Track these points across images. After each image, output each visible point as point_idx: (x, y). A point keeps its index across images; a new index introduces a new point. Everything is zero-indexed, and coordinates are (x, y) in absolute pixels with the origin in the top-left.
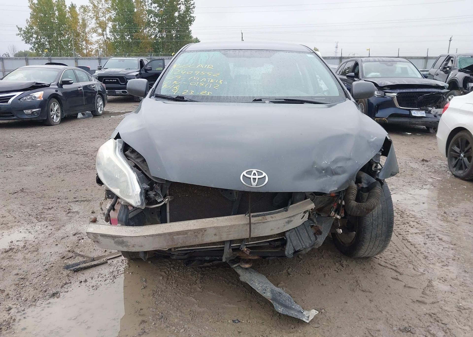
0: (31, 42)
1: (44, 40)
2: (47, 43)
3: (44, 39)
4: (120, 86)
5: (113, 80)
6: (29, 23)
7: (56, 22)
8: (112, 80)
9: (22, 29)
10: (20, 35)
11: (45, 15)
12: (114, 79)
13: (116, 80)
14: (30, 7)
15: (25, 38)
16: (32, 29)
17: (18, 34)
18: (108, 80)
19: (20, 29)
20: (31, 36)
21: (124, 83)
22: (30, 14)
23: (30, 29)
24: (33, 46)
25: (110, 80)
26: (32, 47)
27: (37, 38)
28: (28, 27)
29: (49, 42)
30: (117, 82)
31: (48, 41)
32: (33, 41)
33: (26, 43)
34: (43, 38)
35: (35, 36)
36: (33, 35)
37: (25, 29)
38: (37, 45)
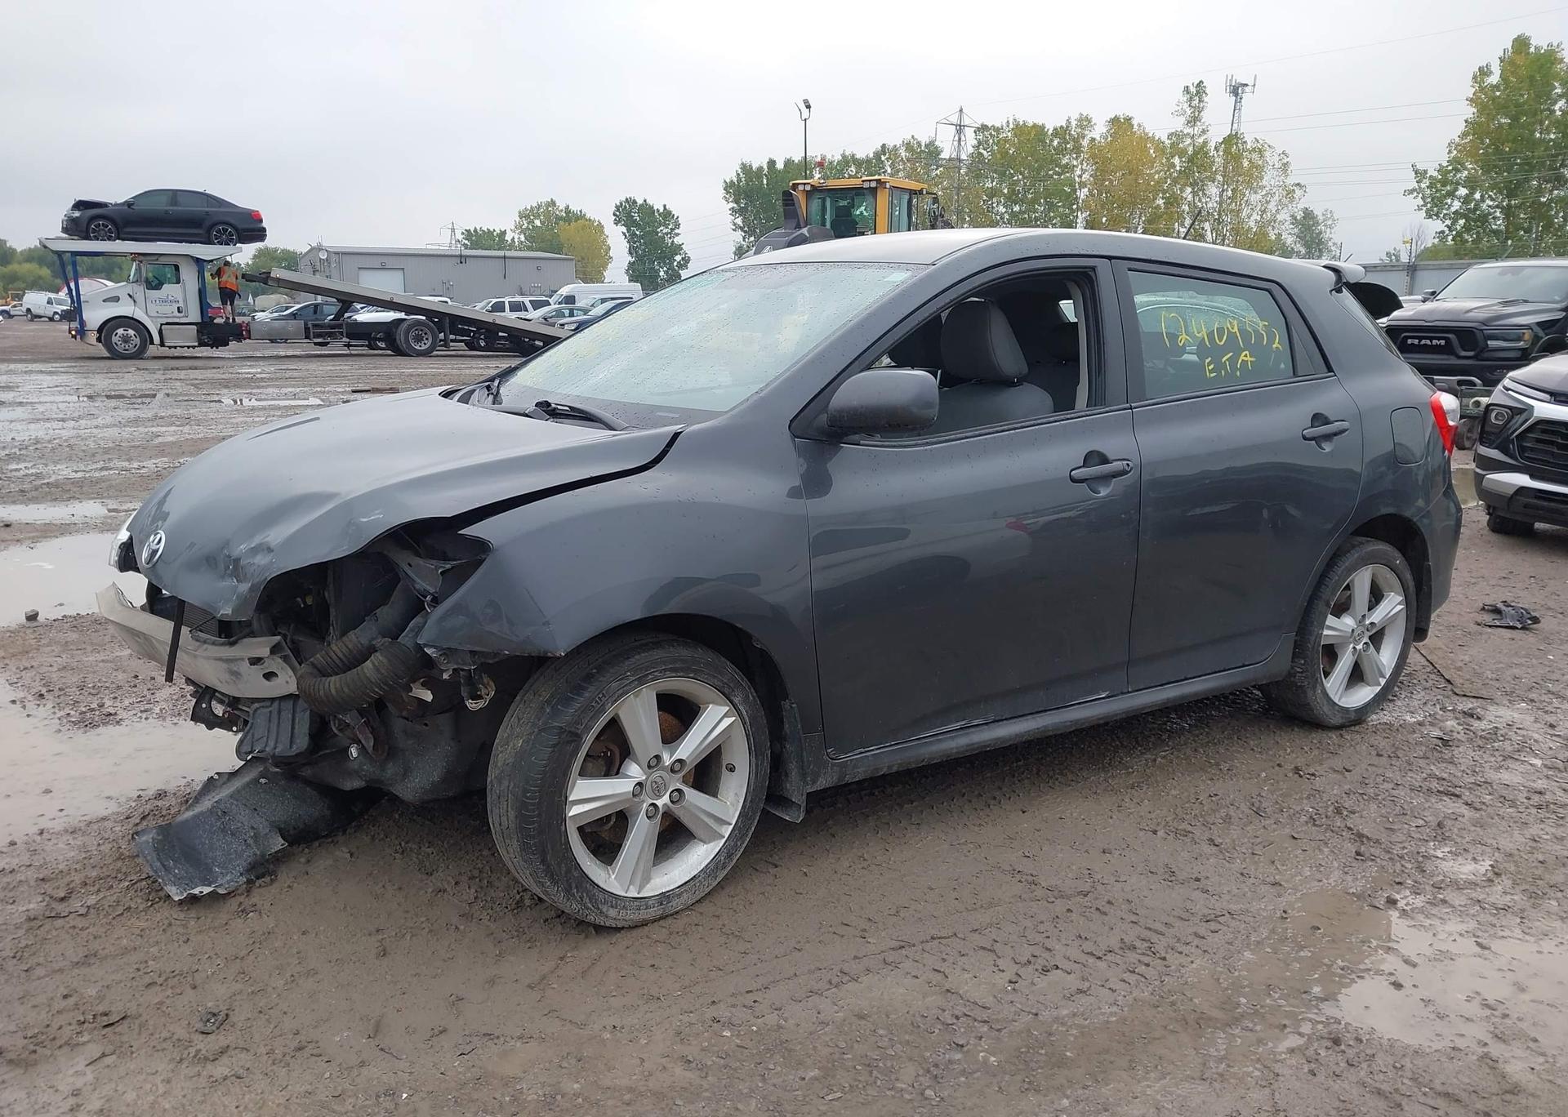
0: (1445, 212)
1: (1491, 203)
2: (1498, 214)
3: (1492, 199)
4: (1453, 361)
5: (1435, 342)
6: (1455, 152)
7: (1551, 140)
8: (1428, 342)
9: (1426, 172)
10: (1415, 194)
11: (1515, 119)
12: (1439, 339)
13: (1443, 342)
14: (1471, 100)
15: (1429, 200)
16: (1457, 170)
17: (1411, 192)
18: (1416, 342)
19: (1420, 174)
20: (1451, 194)
21: (1471, 354)
22: (1466, 121)
23: (1450, 171)
24: (1447, 226)
25: (1423, 342)
26: (1446, 229)
27: (1466, 200)
28: (1445, 164)
29: (1508, 212)
30: (1447, 349)
31: (1503, 208)
32: (1453, 209)
33: (1430, 217)
34: (1490, 196)
35: (1463, 191)
36: (1456, 190)
37: (1435, 174)
38: (1462, 222)
